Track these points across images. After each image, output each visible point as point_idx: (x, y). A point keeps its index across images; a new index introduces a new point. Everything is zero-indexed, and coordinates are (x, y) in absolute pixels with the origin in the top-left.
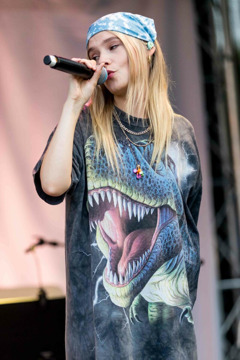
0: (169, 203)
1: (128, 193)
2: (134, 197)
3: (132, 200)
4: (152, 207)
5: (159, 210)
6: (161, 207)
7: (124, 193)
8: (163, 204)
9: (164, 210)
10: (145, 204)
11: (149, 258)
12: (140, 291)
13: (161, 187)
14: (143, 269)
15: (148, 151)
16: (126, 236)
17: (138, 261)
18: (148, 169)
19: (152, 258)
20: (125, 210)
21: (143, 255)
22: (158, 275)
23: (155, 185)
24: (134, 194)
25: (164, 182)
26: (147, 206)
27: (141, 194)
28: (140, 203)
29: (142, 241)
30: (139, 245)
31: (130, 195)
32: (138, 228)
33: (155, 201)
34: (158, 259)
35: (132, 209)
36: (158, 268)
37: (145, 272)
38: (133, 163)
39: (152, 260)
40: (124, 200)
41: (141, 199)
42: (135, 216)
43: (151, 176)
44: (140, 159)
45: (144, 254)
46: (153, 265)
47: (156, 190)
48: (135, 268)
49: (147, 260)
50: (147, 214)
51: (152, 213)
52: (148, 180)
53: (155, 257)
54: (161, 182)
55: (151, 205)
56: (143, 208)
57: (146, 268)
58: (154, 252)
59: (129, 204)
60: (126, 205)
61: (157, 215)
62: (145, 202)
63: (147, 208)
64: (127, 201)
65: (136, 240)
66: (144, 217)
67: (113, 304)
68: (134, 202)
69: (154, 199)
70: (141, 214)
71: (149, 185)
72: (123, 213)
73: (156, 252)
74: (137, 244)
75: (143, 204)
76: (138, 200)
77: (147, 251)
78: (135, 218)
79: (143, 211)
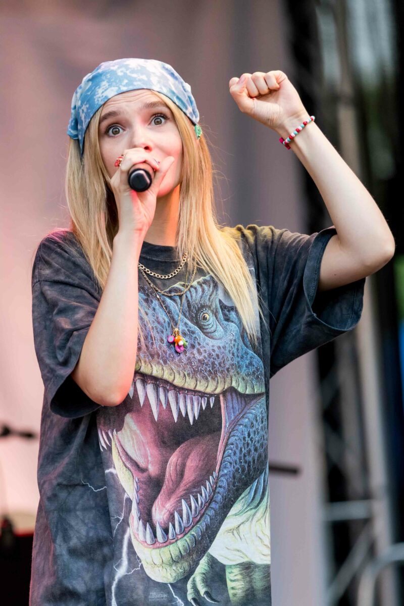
0: (234, 384)
1: (167, 376)
2: (178, 382)
3: (175, 387)
4: (211, 395)
5: (221, 398)
6: (224, 393)
7: (160, 376)
8: (226, 387)
9: (229, 397)
10: (199, 392)
11: (216, 488)
12: (208, 547)
13: (221, 356)
14: (208, 507)
16: (171, 454)
17: (199, 496)
19: (220, 487)
20: (164, 406)
21: (207, 483)
22: (236, 515)
23: (210, 355)
24: (177, 376)
25: (224, 347)
26: (202, 395)
27: (189, 374)
28: (189, 390)
29: (202, 459)
30: (197, 467)
31: (170, 379)
32: (192, 436)
33: (215, 383)
34: (231, 487)
35: (177, 403)
36: (234, 502)
37: (212, 513)
38: (166, 325)
39: (222, 490)
40: (161, 390)
41: (190, 384)
42: (184, 415)
43: (199, 344)
45: (209, 480)
46: (225, 498)
47: (213, 363)
48: (196, 507)
49: (214, 491)
50: (204, 409)
51: (212, 405)
52: (195, 352)
53: (225, 485)
54: (219, 348)
55: (209, 390)
56: (195, 398)
57: (213, 505)
58: (224, 475)
59: (171, 395)
60: (166, 397)
61: (220, 409)
62: (198, 388)
64: (166, 391)
65: (190, 457)
66: (200, 416)
67: (149, 579)
68: (179, 390)
69: (213, 379)
70: (192, 410)
71: (200, 358)
72: (160, 414)
73: (226, 474)
74: (194, 464)
75: (195, 392)
76: (186, 386)
77: (212, 475)
78: (184, 419)
79: (195, 404)
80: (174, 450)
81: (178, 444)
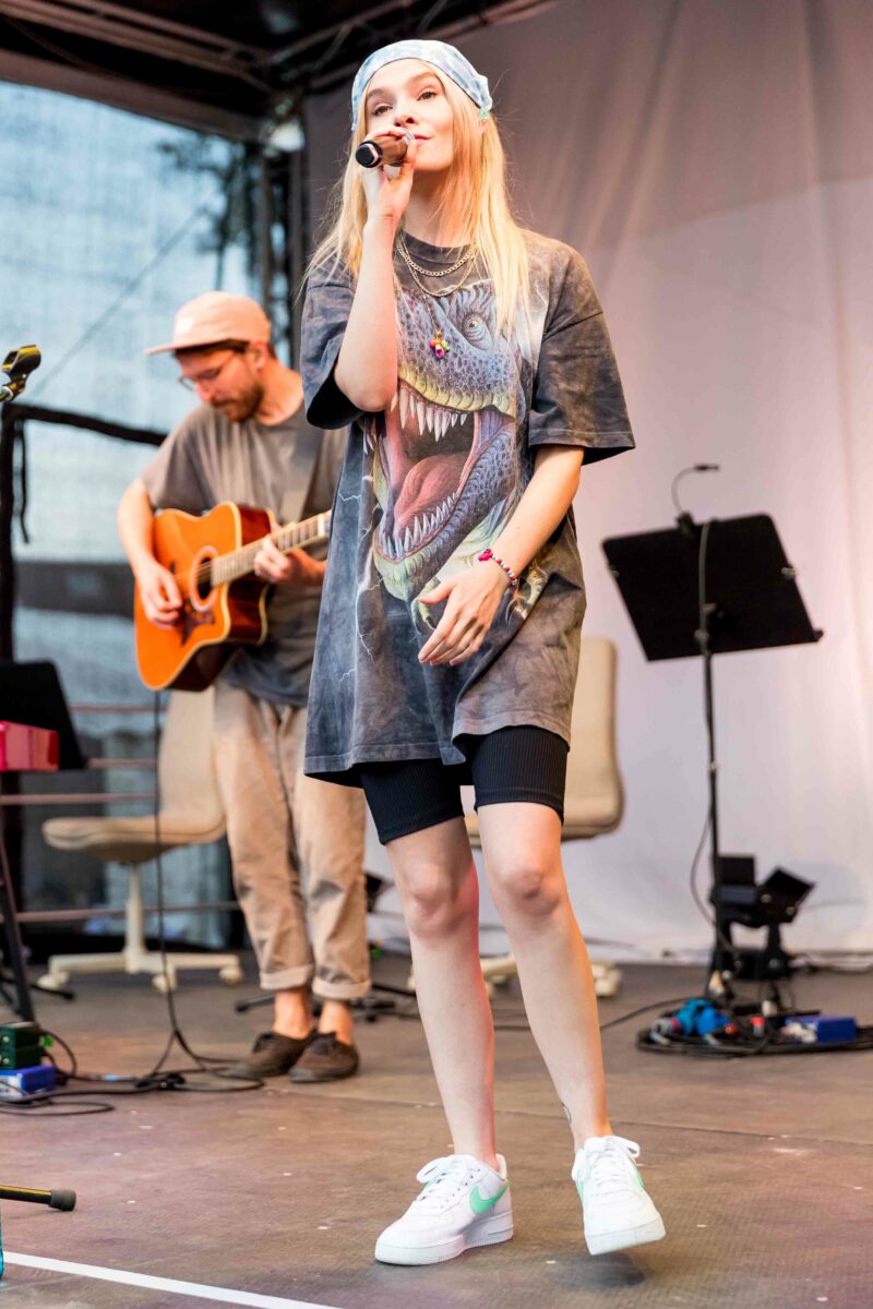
0: (495, 402)
2: (429, 394)
3: (425, 399)
4: (463, 412)
5: (476, 416)
6: (481, 412)
7: (412, 384)
8: (484, 405)
9: (487, 416)
10: (451, 407)
11: (454, 510)
12: (436, 571)
13: (481, 372)
14: (442, 530)
15: (458, 306)
16: (410, 468)
17: (433, 516)
18: (457, 340)
19: (460, 510)
20: (413, 415)
21: (444, 504)
22: (472, 542)
23: (469, 368)
24: (429, 388)
25: (487, 362)
26: (453, 411)
27: (442, 389)
28: (439, 405)
29: (443, 477)
30: (435, 485)
31: (421, 390)
32: (435, 454)
33: (469, 400)
34: (472, 512)
35: (425, 416)
36: (472, 529)
37: (445, 535)
38: (429, 331)
39: (461, 514)
40: (412, 398)
41: (441, 398)
42: (430, 430)
43: (462, 353)
44: (442, 323)
45: (446, 501)
46: (463, 522)
47: (471, 379)
48: (428, 528)
49: (452, 513)
50: (453, 425)
51: (462, 423)
52: (456, 361)
53: (466, 508)
54: (481, 361)
55: (462, 406)
56: (445, 414)
57: (448, 528)
58: (465, 498)
59: (420, 406)
60: (415, 406)
61: (472, 427)
62: (451, 404)
63: (452, 413)
64: (416, 401)
65: (430, 475)
66: (447, 433)
67: (390, 596)
68: (428, 403)
69: (468, 395)
70: (440, 426)
71: (458, 370)
72: (408, 421)
73: (468, 498)
74: (433, 483)
75: (446, 407)
76: (437, 401)
77: (451, 496)
78: (430, 434)
79: (444, 420)
80: (414, 463)
81: (420, 458)
